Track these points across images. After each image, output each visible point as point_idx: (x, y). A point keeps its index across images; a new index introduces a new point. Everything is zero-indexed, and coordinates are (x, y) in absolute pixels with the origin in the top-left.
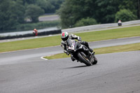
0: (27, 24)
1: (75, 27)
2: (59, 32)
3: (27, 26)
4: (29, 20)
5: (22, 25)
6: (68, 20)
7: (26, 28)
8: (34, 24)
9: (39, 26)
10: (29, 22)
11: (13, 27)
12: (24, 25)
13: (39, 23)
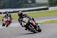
0: (29, 4)
1: (56, 6)
2: (47, 9)
3: (29, 5)
4: (30, 2)
5: (26, 5)
6: (52, 2)
7: (28, 7)
8: (33, 4)
9: (36, 5)
10: (30, 3)
11: (21, 6)
12: (28, 5)
13: (36, 4)
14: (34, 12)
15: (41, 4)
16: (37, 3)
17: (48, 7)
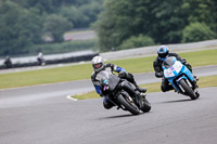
0: (47, 46)
1: (119, 49)
3: (46, 49)
4: (48, 39)
5: (37, 47)
6: (110, 39)
8: (57, 45)
9: (65, 47)
10: (49, 42)
12: (42, 46)
13: (64, 44)
14: (60, 65)
15: (79, 43)
16: (69, 41)
17: (98, 52)
